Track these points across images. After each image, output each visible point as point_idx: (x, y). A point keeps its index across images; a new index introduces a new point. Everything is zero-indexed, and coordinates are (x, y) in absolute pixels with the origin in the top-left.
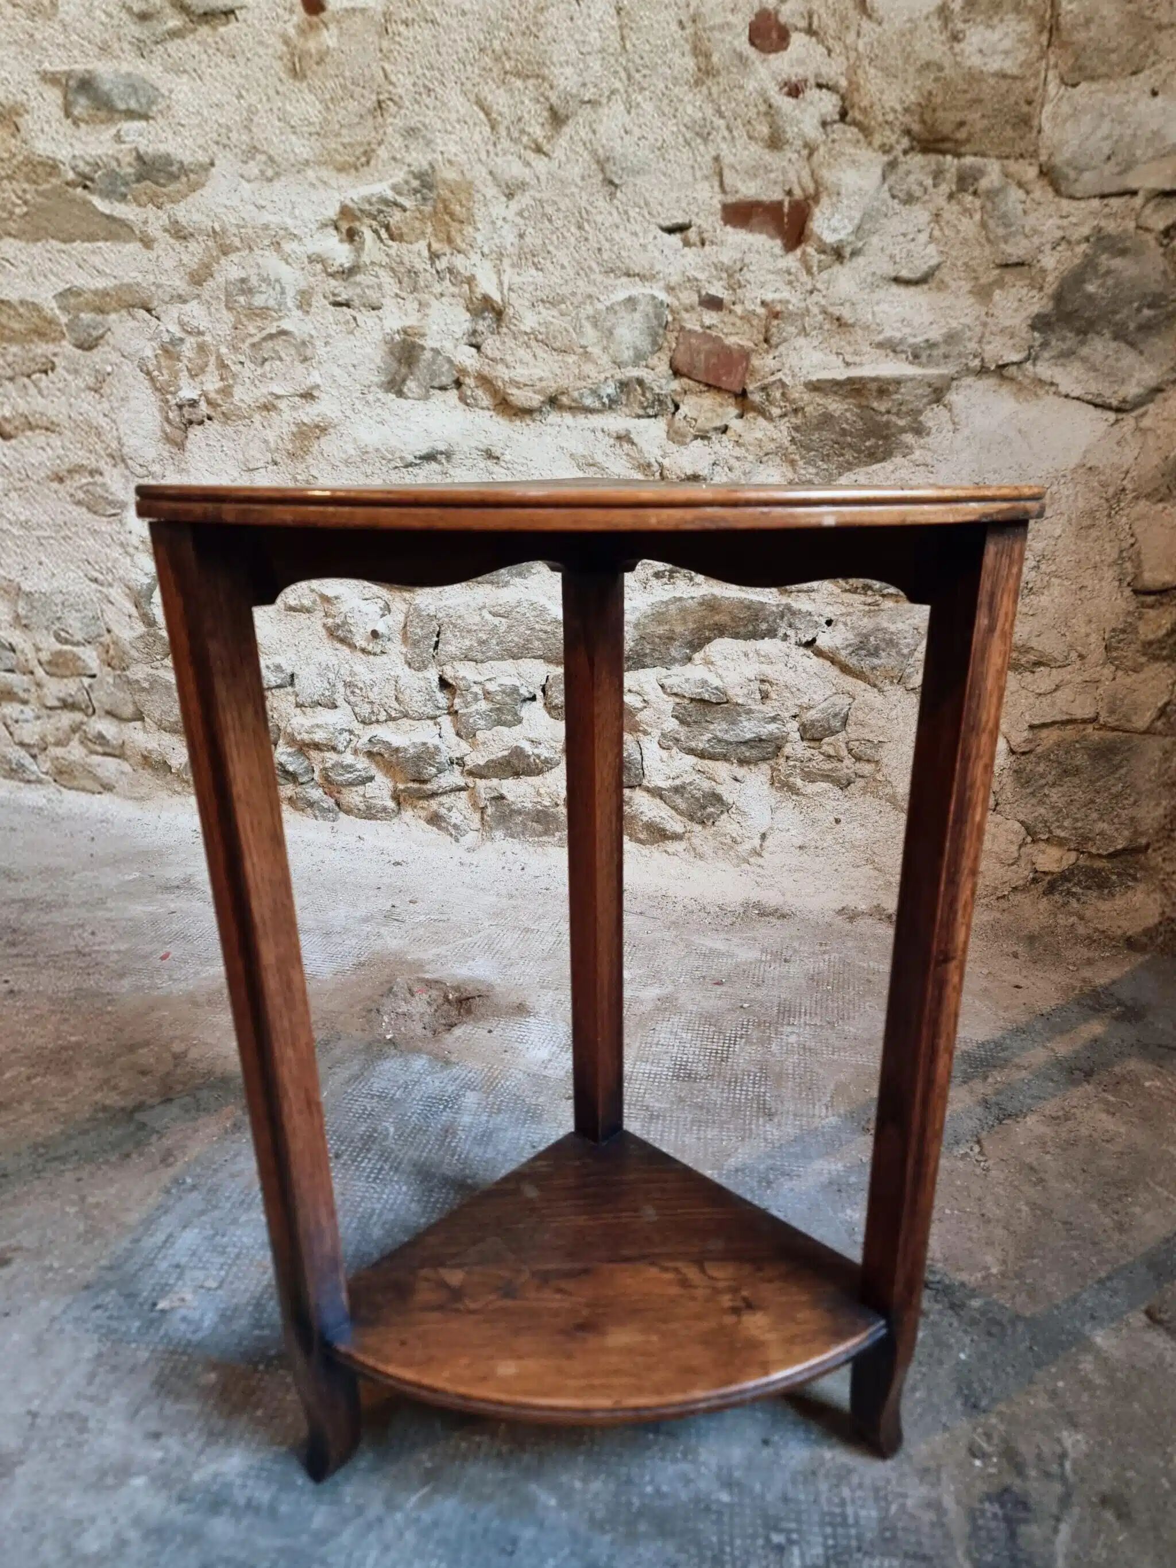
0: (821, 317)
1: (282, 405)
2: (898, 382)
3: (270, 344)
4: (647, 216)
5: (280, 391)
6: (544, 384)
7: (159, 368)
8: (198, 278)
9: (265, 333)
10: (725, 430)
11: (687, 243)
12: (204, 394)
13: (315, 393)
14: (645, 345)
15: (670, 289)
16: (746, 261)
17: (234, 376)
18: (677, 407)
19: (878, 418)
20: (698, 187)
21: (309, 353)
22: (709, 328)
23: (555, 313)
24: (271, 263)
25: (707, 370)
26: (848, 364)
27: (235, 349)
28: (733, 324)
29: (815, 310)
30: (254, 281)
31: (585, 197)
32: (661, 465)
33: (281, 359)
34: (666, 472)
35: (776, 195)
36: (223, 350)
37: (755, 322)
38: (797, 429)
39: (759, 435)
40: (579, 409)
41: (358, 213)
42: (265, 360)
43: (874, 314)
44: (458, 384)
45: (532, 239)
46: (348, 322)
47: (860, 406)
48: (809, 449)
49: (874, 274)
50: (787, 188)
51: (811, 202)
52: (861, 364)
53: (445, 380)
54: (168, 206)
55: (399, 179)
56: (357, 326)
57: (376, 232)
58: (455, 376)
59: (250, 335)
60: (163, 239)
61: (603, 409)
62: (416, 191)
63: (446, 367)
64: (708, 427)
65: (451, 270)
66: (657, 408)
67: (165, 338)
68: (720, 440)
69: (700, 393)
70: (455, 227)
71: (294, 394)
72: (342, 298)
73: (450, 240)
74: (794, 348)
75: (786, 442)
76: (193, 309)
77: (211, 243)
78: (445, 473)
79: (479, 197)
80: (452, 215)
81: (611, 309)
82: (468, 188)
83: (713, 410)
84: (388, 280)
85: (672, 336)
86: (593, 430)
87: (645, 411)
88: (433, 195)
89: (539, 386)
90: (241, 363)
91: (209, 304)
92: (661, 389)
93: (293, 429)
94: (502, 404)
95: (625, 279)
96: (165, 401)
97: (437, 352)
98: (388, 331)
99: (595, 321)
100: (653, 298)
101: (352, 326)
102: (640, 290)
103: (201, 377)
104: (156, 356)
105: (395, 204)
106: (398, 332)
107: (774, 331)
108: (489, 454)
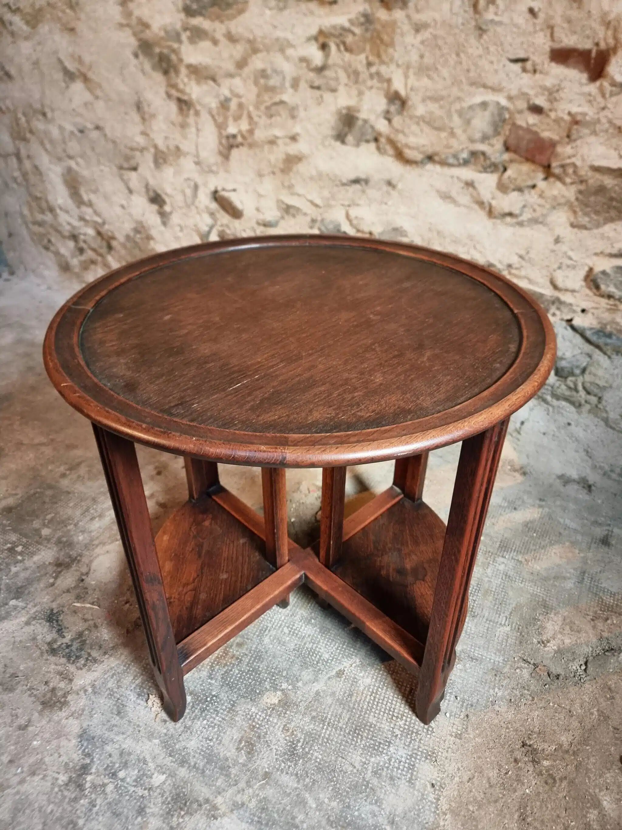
1: (280, 142)
3: (274, 108)
4: (501, 52)
5: (277, 134)
6: (425, 149)
7: (218, 114)
8: (241, 64)
9: (274, 101)
10: (534, 187)
11: (524, 70)
12: (240, 132)
13: (297, 137)
14: (489, 130)
15: (510, 98)
16: (562, 86)
17: (256, 124)
18: (505, 169)
21: (296, 113)
22: (532, 125)
23: (436, 105)
24: (279, 61)
25: (527, 151)
27: (257, 108)
28: (548, 124)
29: (604, 121)
30: (269, 72)
31: (463, 36)
32: (490, 205)
33: (280, 116)
34: (493, 210)
35: (588, 45)
36: (251, 108)
37: (562, 124)
38: (580, 192)
39: (555, 192)
40: (444, 163)
41: (328, 35)
42: (271, 116)
44: (376, 140)
45: (428, 60)
46: (317, 99)
48: (587, 205)
50: (596, 41)
51: (611, 52)
53: (368, 137)
54: (226, 22)
55: (353, 16)
56: (322, 101)
57: (338, 46)
58: (374, 135)
59: (265, 102)
60: (223, 41)
61: (459, 165)
62: (362, 24)
63: (370, 130)
64: (523, 184)
65: (378, 74)
66: (492, 168)
67: (222, 98)
68: (530, 193)
69: (521, 163)
70: (382, 48)
71: (286, 137)
72: (316, 84)
73: (379, 56)
74: (587, 143)
75: (573, 199)
76: (237, 82)
77: (248, 46)
78: (363, 192)
79: (398, 31)
80: (382, 40)
81: (471, 107)
82: (393, 25)
83: (528, 174)
84: (342, 75)
85: (507, 128)
86: (452, 177)
87: (485, 170)
88: (371, 27)
89: (422, 149)
90: (260, 117)
91: (245, 81)
92: (496, 158)
93: (284, 156)
94: (400, 156)
95: (482, 89)
96: (220, 134)
97: (365, 121)
98: (339, 107)
99: (460, 113)
100: (498, 103)
101: (320, 101)
102: (490, 97)
103: (239, 122)
104: (217, 108)
105: (349, 31)
106: (344, 108)
107: (574, 132)
108: (389, 183)
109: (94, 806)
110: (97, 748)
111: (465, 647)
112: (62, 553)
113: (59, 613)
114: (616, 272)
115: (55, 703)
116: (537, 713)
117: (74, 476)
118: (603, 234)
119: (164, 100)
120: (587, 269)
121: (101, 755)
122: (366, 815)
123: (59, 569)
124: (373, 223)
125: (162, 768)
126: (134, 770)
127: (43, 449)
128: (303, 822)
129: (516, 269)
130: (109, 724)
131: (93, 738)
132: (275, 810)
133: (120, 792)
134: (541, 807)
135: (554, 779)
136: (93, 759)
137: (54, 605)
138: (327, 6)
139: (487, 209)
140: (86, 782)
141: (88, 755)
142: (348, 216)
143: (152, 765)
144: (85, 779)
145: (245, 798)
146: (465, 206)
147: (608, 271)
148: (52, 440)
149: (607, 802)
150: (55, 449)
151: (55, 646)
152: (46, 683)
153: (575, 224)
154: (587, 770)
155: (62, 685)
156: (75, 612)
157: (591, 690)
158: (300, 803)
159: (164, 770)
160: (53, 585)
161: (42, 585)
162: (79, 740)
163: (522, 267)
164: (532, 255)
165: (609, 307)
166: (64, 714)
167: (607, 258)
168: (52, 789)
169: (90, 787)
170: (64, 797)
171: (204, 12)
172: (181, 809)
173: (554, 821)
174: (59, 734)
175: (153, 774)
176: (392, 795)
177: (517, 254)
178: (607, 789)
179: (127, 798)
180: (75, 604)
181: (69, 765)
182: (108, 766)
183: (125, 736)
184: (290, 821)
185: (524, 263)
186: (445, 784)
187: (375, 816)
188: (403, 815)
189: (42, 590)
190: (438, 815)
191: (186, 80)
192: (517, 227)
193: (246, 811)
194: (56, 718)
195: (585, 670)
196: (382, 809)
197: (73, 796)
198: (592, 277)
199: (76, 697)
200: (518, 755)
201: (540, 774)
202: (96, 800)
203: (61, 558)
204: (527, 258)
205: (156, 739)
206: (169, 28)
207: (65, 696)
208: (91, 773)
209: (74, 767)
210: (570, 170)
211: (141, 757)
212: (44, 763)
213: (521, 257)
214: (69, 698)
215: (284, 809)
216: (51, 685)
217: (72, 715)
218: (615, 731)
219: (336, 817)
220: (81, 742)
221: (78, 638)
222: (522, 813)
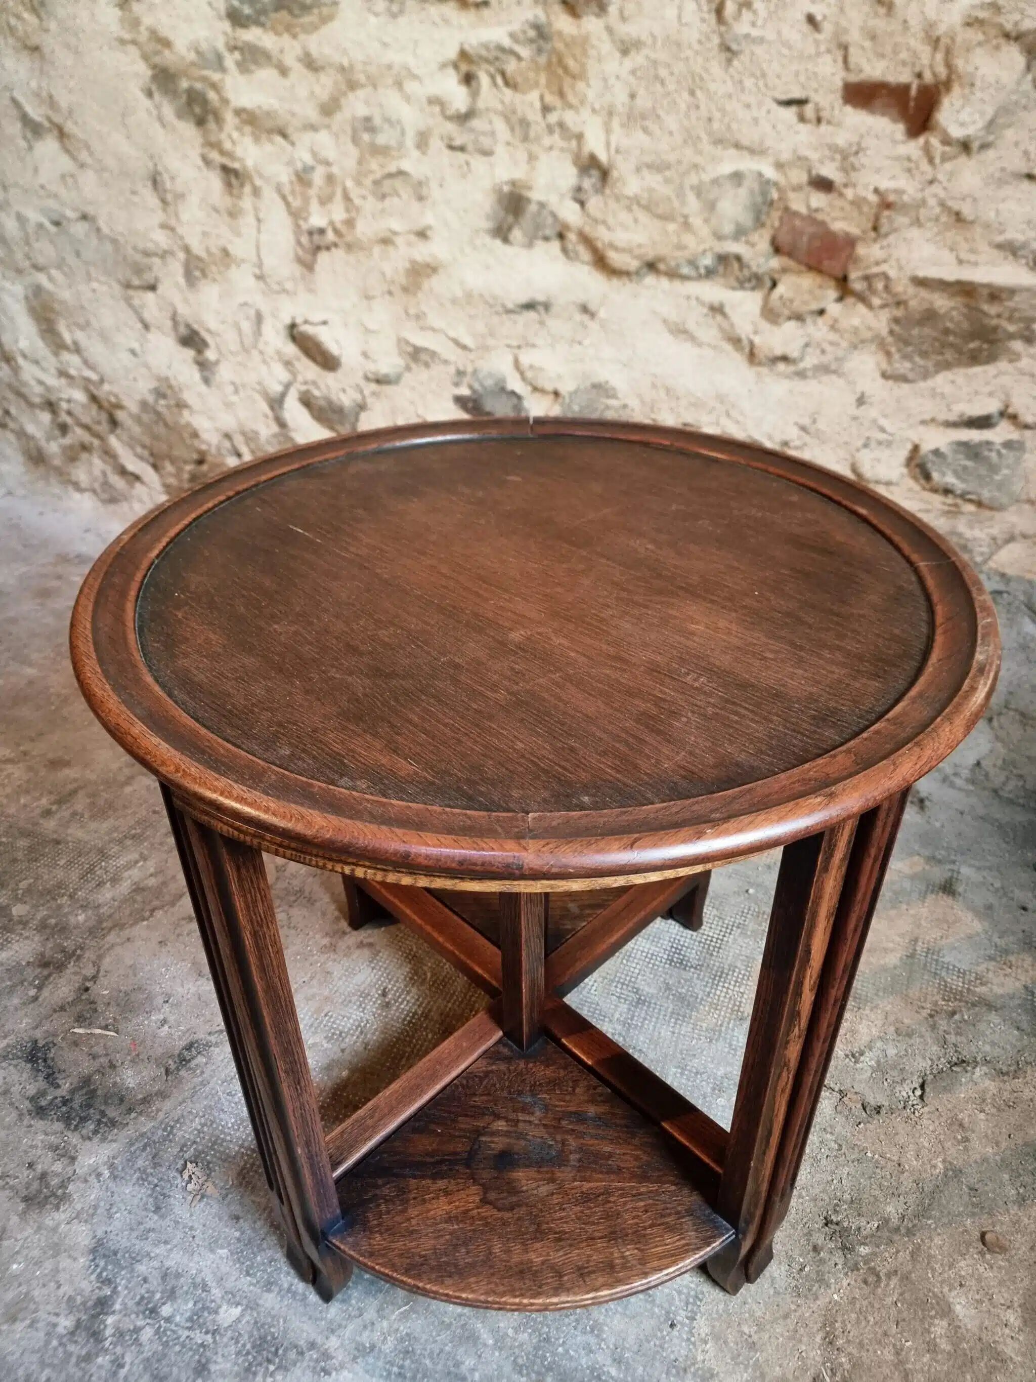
0: (938, 210)
1: (399, 240)
2: (1012, 292)
3: (387, 183)
4: (763, 89)
5: (396, 225)
6: (643, 251)
7: (293, 193)
8: (329, 109)
9: (386, 171)
10: (821, 312)
11: (802, 119)
12: (332, 223)
13: (429, 233)
14: (747, 219)
15: (779, 166)
16: (863, 145)
17: (358, 209)
18: (774, 284)
19: (986, 321)
20: (820, 60)
21: (424, 192)
22: (817, 210)
23: (659, 178)
24: (393, 103)
25: (809, 253)
26: (960, 262)
27: (359, 183)
28: (842, 209)
29: (932, 202)
30: (377, 121)
31: (700, 61)
32: (751, 343)
33: (399, 196)
34: (756, 351)
35: (904, 76)
36: (349, 184)
37: (865, 209)
38: (896, 320)
39: (856, 322)
40: (673, 275)
41: (475, 59)
42: (383, 197)
43: (998, 212)
44: (561, 236)
45: (643, 102)
46: (460, 167)
47: (967, 306)
48: (907, 343)
49: (1003, 169)
50: (917, 69)
51: (941, 87)
52: (976, 264)
53: (548, 232)
54: (302, 37)
55: (516, 27)
56: (470, 171)
57: (493, 77)
58: (558, 228)
59: (371, 172)
60: (297, 69)
61: (699, 277)
62: (532, 41)
63: (550, 220)
64: (804, 309)
65: (561, 125)
66: (754, 282)
67: (299, 166)
68: (815, 323)
69: (799, 273)
70: (567, 81)
71: (409, 232)
72: (457, 142)
73: (561, 94)
74: (905, 239)
75: (884, 332)
76: (323, 138)
77: (339, 77)
78: (542, 323)
79: (592, 52)
80: (566, 69)
81: (715, 182)
82: (583, 42)
83: (811, 292)
84: (500, 126)
85: (776, 215)
86: (688, 298)
87: (741, 284)
88: (548, 46)
89: (637, 252)
90: (364, 197)
91: (337, 136)
92: (758, 266)
93: (408, 265)
94: (601, 262)
95: (732, 151)
96: (298, 226)
97: (542, 205)
98: (497, 181)
99: (698, 191)
100: (760, 175)
101: (465, 171)
102: (748, 164)
103: (329, 206)
104: (291, 183)
105: (512, 52)
106: (507, 183)
107: (884, 221)
108: (585, 309)
109: (121, 1366)
110: (123, 1268)
111: (729, 1069)
112: (50, 945)
113: (47, 1047)
114: (956, 452)
115: (46, 1198)
116: (846, 1170)
117: (65, 813)
118: (933, 389)
119: (199, 168)
120: (909, 447)
121: (129, 1281)
122: (576, 1351)
123: (46, 972)
124: (559, 377)
125: (234, 1296)
126: (186, 1302)
127: (10, 768)
128: (473, 1370)
129: (796, 448)
130: (142, 1227)
131: (115, 1253)
132: (426, 1353)
133: (165, 1339)
134: (858, 1321)
135: (878, 1276)
136: (116, 1288)
137: (38, 1034)
138: (473, 11)
139: (747, 350)
140: (106, 1326)
141: (108, 1282)
142: (517, 364)
143: (216, 1292)
144: (104, 1322)
145: (376, 1337)
146: (709, 345)
147: (943, 449)
148: (25, 753)
149: (961, 1306)
150: (30, 769)
151: (43, 1103)
152: (31, 1166)
153: (889, 372)
154: (930, 1256)
155: (58, 1167)
156: (76, 1044)
157: (931, 1128)
158: (468, 1338)
159: (237, 1299)
160: (35, 999)
161: (16, 1001)
162: (91, 1257)
163: (805, 444)
164: (821, 425)
165: (946, 508)
166: (63, 1216)
167: (941, 428)
168: (47, 1343)
169: (113, 1335)
170: (70, 1355)
171: (263, 19)
172: (269, 1361)
173: (880, 1343)
174: (56, 1249)
175: (220, 1307)
176: (618, 1316)
177: (796, 424)
178: (961, 1285)
179: (177, 1348)
180: (76, 1030)
181: (75, 1300)
182: (142, 1298)
183: (169, 1247)
184: (452, 1369)
185: (807, 439)
186: (703, 1293)
187: (591, 1351)
188: (635, 1348)
189: (16, 1009)
190: (694, 1344)
191: (235, 135)
192: (796, 378)
193: (378, 1358)
194: (49, 1222)
195: (921, 1097)
196: (603, 1340)
197: (84, 1352)
198: (917, 461)
199: (82, 1186)
200: (819, 1239)
201: (855, 1268)
202: (123, 1356)
203: (48, 953)
204: (812, 429)
205: (222, 1247)
206: (204, 46)
207: (63, 1185)
208: (113, 1312)
209: (84, 1303)
210: (880, 285)
211: (198, 1280)
212: (32, 1299)
213: (803, 429)
214: (71, 1188)
215: (441, 1351)
216: (39, 1168)
217: (77, 1217)
218: (972, 1193)
219: (528, 1359)
220: (94, 1259)
221: (82, 1088)
222: (827, 1333)
